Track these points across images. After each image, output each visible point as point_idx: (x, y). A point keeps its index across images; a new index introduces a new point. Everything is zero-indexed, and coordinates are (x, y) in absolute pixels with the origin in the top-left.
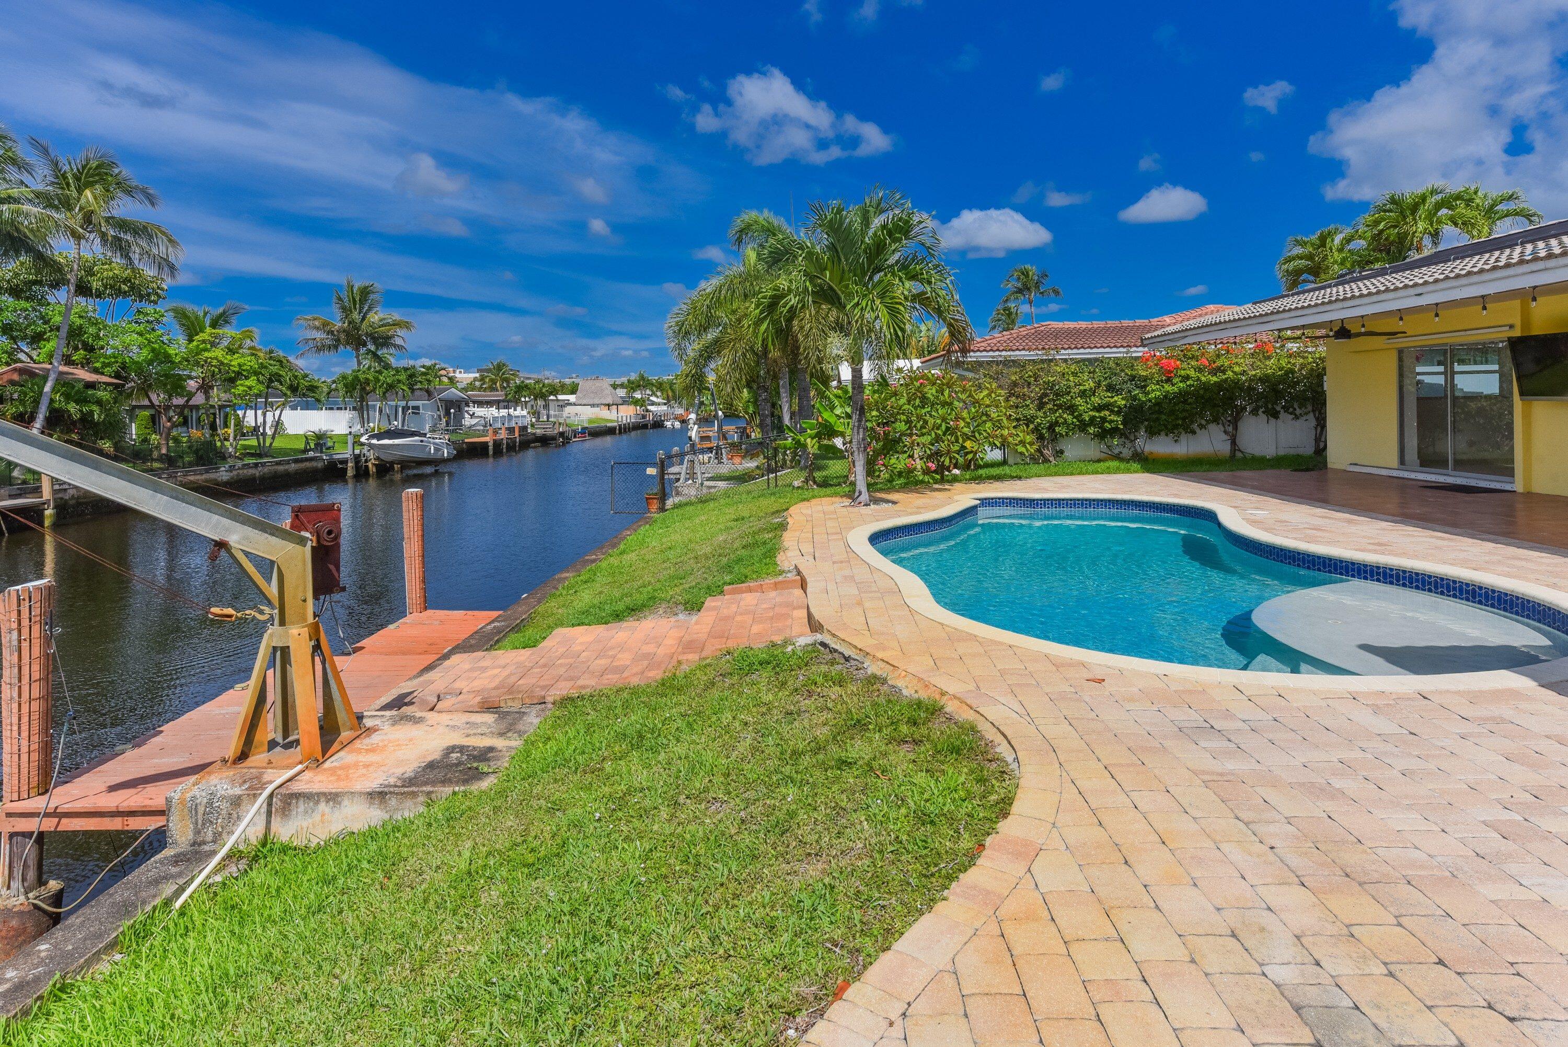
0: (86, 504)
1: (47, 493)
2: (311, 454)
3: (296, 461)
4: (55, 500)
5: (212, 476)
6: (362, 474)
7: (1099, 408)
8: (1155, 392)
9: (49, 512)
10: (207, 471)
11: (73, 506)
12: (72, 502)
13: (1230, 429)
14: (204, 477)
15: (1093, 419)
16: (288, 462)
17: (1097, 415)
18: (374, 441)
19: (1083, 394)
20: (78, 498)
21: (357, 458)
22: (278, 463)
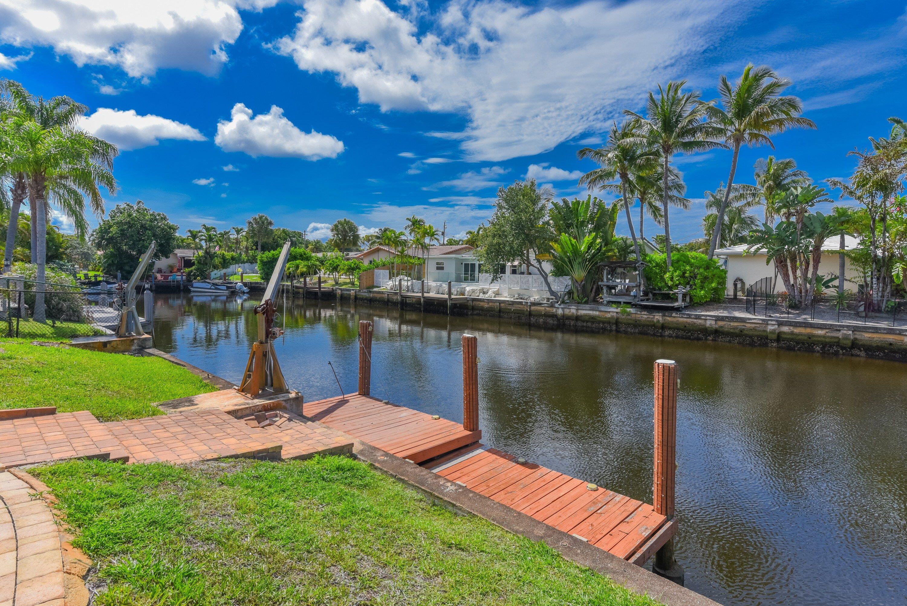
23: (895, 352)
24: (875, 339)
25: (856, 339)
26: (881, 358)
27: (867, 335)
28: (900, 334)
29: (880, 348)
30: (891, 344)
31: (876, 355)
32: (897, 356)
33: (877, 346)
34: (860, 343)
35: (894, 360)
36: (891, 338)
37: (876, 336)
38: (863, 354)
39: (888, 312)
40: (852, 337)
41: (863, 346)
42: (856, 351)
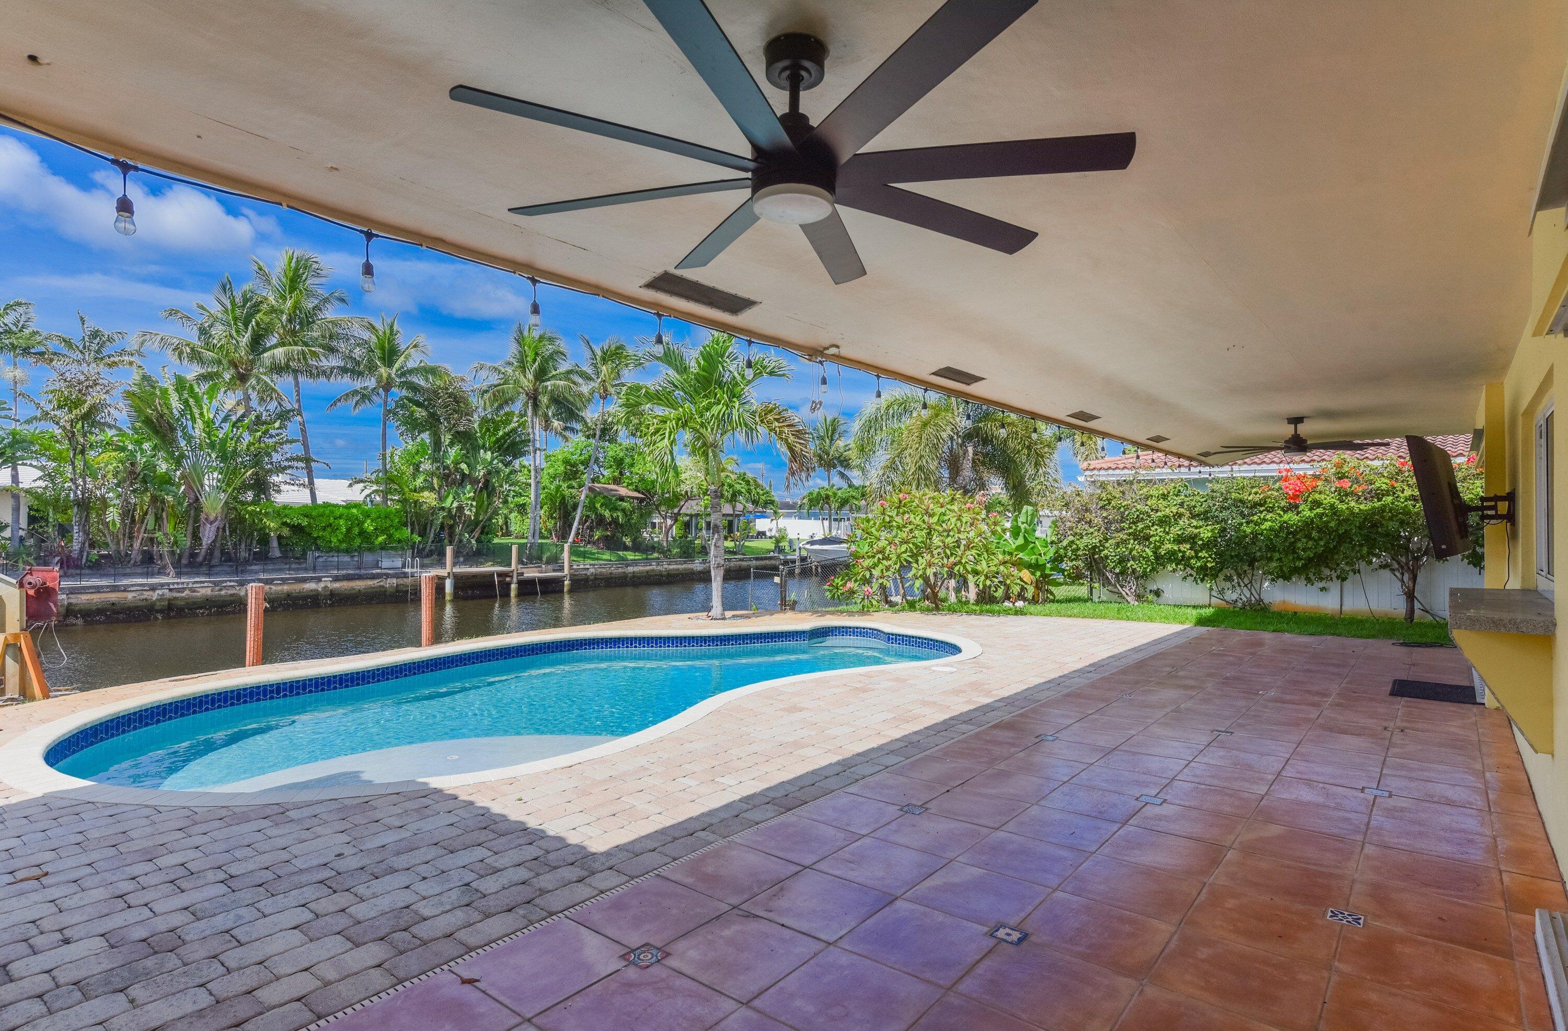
0: (602, 579)
1: (566, 571)
2: (772, 554)
3: (757, 559)
4: (571, 575)
5: (689, 566)
6: (806, 573)
7: (1180, 540)
8: (1269, 522)
9: (566, 583)
10: (685, 562)
11: (592, 580)
12: (592, 577)
13: (1406, 577)
14: (684, 566)
15: (1172, 553)
16: (750, 560)
17: (1176, 548)
18: (808, 546)
19: (1164, 522)
20: (596, 574)
21: (803, 559)
22: (741, 560)
23: (118, 613)
24: (95, 601)
25: (70, 604)
26: (103, 623)
27: (84, 598)
28: (125, 591)
29: (101, 611)
30: (113, 604)
31: (96, 621)
32: (121, 616)
33: (98, 609)
34: (77, 608)
35: (118, 621)
36: (113, 597)
37: (96, 598)
38: (80, 622)
39: (89, 567)
40: (66, 603)
41: (80, 611)
42: (72, 620)
